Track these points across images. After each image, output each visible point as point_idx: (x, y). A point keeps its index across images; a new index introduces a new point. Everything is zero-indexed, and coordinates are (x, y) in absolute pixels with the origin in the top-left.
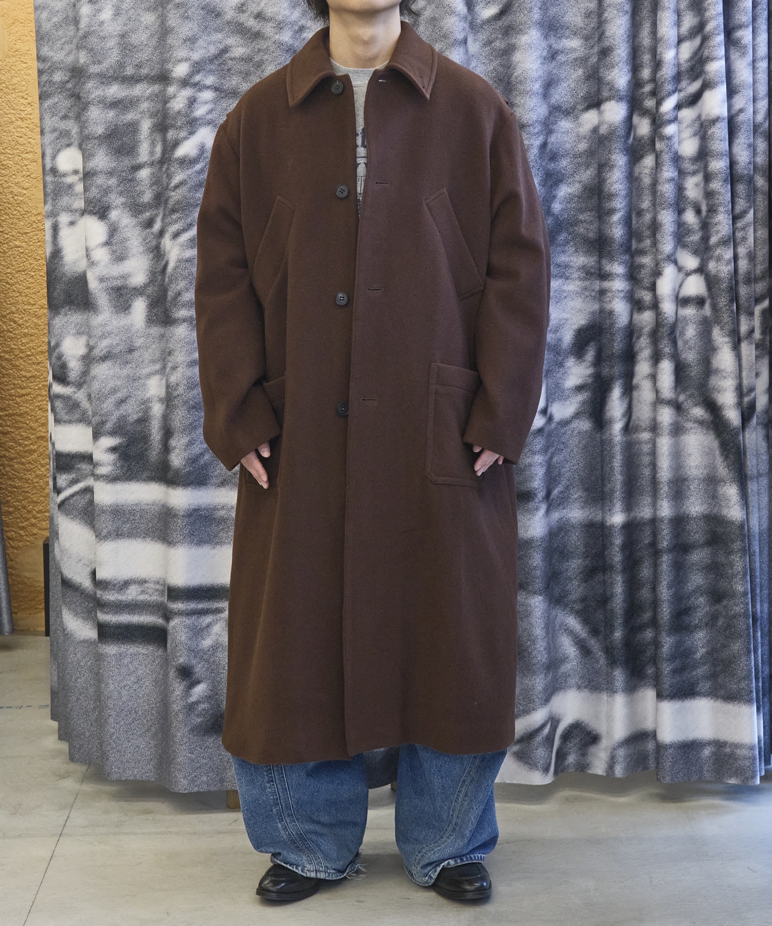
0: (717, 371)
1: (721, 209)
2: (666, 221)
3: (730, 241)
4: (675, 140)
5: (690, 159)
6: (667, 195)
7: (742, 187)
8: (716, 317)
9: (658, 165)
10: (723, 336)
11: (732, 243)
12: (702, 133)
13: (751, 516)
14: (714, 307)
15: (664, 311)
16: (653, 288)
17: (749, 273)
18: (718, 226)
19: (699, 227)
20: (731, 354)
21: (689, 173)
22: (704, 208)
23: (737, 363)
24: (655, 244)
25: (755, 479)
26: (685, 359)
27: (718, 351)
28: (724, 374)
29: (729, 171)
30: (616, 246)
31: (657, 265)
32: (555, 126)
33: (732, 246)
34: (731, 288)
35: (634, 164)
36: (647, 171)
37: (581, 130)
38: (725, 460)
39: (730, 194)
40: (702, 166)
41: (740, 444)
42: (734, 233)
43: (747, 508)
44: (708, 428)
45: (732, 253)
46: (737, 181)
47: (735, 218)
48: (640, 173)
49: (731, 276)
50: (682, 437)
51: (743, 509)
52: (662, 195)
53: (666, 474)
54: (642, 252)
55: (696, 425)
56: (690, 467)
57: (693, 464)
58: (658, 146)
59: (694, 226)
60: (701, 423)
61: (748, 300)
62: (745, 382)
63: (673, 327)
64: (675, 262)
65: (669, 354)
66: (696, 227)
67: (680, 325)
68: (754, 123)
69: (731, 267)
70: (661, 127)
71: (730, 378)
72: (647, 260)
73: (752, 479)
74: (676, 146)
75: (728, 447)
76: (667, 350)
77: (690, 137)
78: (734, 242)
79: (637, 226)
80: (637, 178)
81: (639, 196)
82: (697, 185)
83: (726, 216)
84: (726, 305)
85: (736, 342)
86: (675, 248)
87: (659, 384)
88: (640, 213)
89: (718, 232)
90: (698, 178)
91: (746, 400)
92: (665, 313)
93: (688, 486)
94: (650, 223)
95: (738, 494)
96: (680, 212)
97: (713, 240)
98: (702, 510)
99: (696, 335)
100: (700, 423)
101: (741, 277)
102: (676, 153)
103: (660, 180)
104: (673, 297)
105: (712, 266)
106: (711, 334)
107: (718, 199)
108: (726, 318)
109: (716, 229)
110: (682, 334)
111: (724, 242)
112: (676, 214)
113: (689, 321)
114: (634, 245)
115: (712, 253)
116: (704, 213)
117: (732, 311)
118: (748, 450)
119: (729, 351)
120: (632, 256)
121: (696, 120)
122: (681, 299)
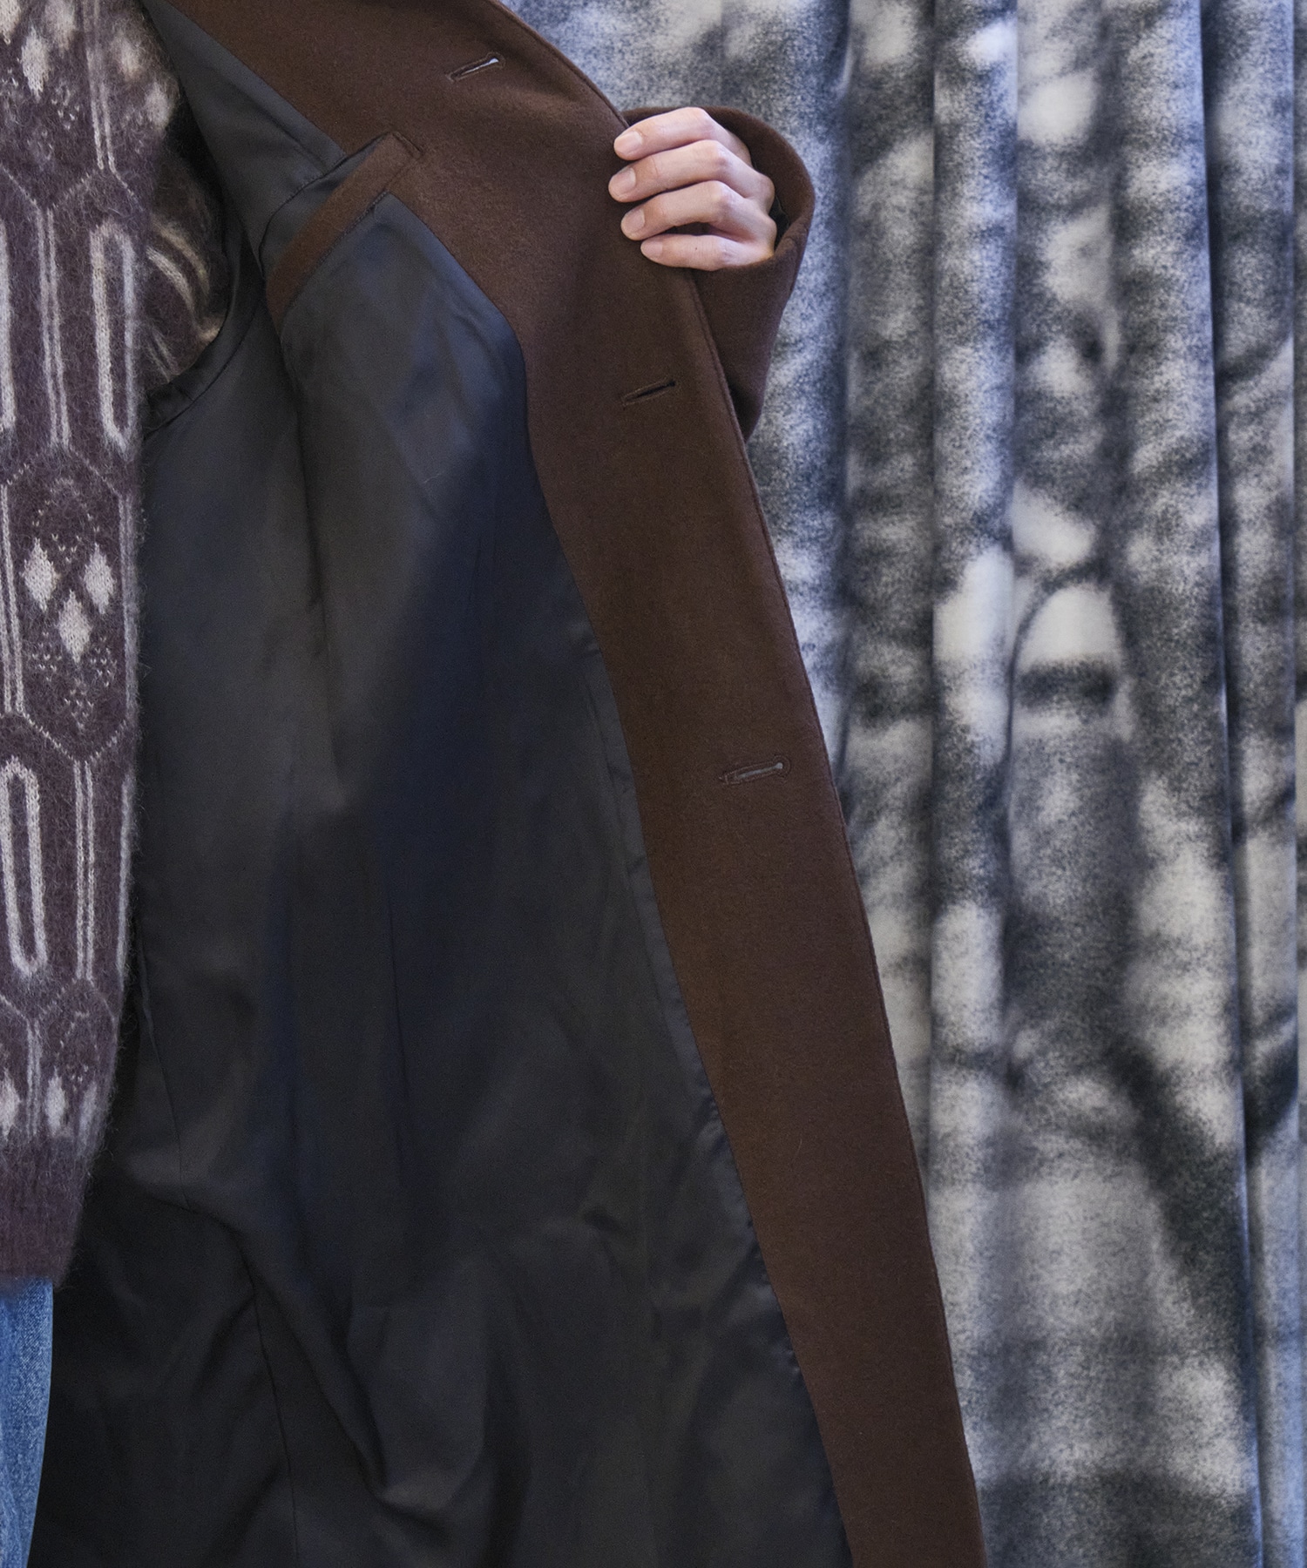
0: (1158, 944)
1: (1175, 342)
2: (972, 384)
3: (1207, 463)
4: (1008, 83)
5: (1062, 155)
6: (975, 288)
7: (1254, 261)
8: (1156, 742)
9: (943, 178)
10: (1180, 815)
11: (1214, 469)
12: (1103, 60)
13: (1276, 1477)
14: (1148, 709)
15: (963, 722)
16: (923, 634)
17: (1276, 579)
18: (1163, 405)
19: (1093, 406)
20: (1206, 883)
21: (1058, 207)
22: (1112, 339)
23: (1229, 914)
24: (930, 469)
25: (1294, 1344)
26: (1040, 899)
27: (1163, 869)
28: (1182, 955)
29: (1203, 200)
30: (786, 478)
31: (937, 549)
32: (562, 28)
33: (1215, 478)
34: (1210, 637)
35: (857, 172)
36: (903, 198)
37: (659, 42)
38: (1182, 1272)
39: (1206, 288)
40: (1107, 182)
41: (1239, 1213)
42: (1221, 431)
43: (1263, 1449)
44: (1121, 1154)
45: (1215, 504)
46: (1236, 238)
47: (1226, 377)
48: (876, 207)
49: (1212, 589)
50: (1027, 1189)
51: (1248, 1452)
52: (959, 289)
53: (969, 1324)
54: (879, 503)
55: (1077, 1144)
56: (1054, 1303)
57: (1063, 1288)
58: (946, 104)
59: (1075, 405)
60: (1094, 1134)
61: (1272, 680)
62: (1260, 985)
63: (997, 783)
64: (1006, 541)
65: (981, 880)
66: (1084, 410)
67: (1021, 773)
68: (1296, 20)
69: (1209, 559)
70: (953, 35)
71: (1203, 972)
72: (897, 532)
73: (1280, 1339)
74: (1010, 105)
75: (1196, 1225)
76: (975, 866)
77: (1062, 73)
78: (1223, 463)
79: (867, 402)
80: (867, 225)
81: (875, 291)
82: (1085, 252)
83: (1194, 368)
84: (1189, 700)
85: (1228, 837)
86: (1006, 485)
87: (945, 993)
88: (875, 356)
89: (1161, 427)
90: (1091, 227)
91: (1263, 1048)
92: (966, 729)
93: (1046, 1370)
94: (914, 393)
95: (1228, 1395)
96: (1024, 351)
97: (1146, 456)
98: (1097, 1456)
99: (1081, 810)
100: (1091, 1137)
101: (1245, 596)
102: (1010, 132)
103: (952, 234)
104: (997, 669)
105: (1140, 552)
106: (1136, 808)
107: (1163, 306)
108: (1191, 746)
109: (1154, 416)
110: (1030, 804)
111: (1183, 466)
112: (1011, 359)
113: (1055, 760)
114: (855, 474)
115: (1139, 506)
116: (1111, 357)
117: (1213, 723)
118: (1268, 1235)
119: (1202, 868)
120: (847, 517)
121: (1083, 10)
122: (1025, 678)
